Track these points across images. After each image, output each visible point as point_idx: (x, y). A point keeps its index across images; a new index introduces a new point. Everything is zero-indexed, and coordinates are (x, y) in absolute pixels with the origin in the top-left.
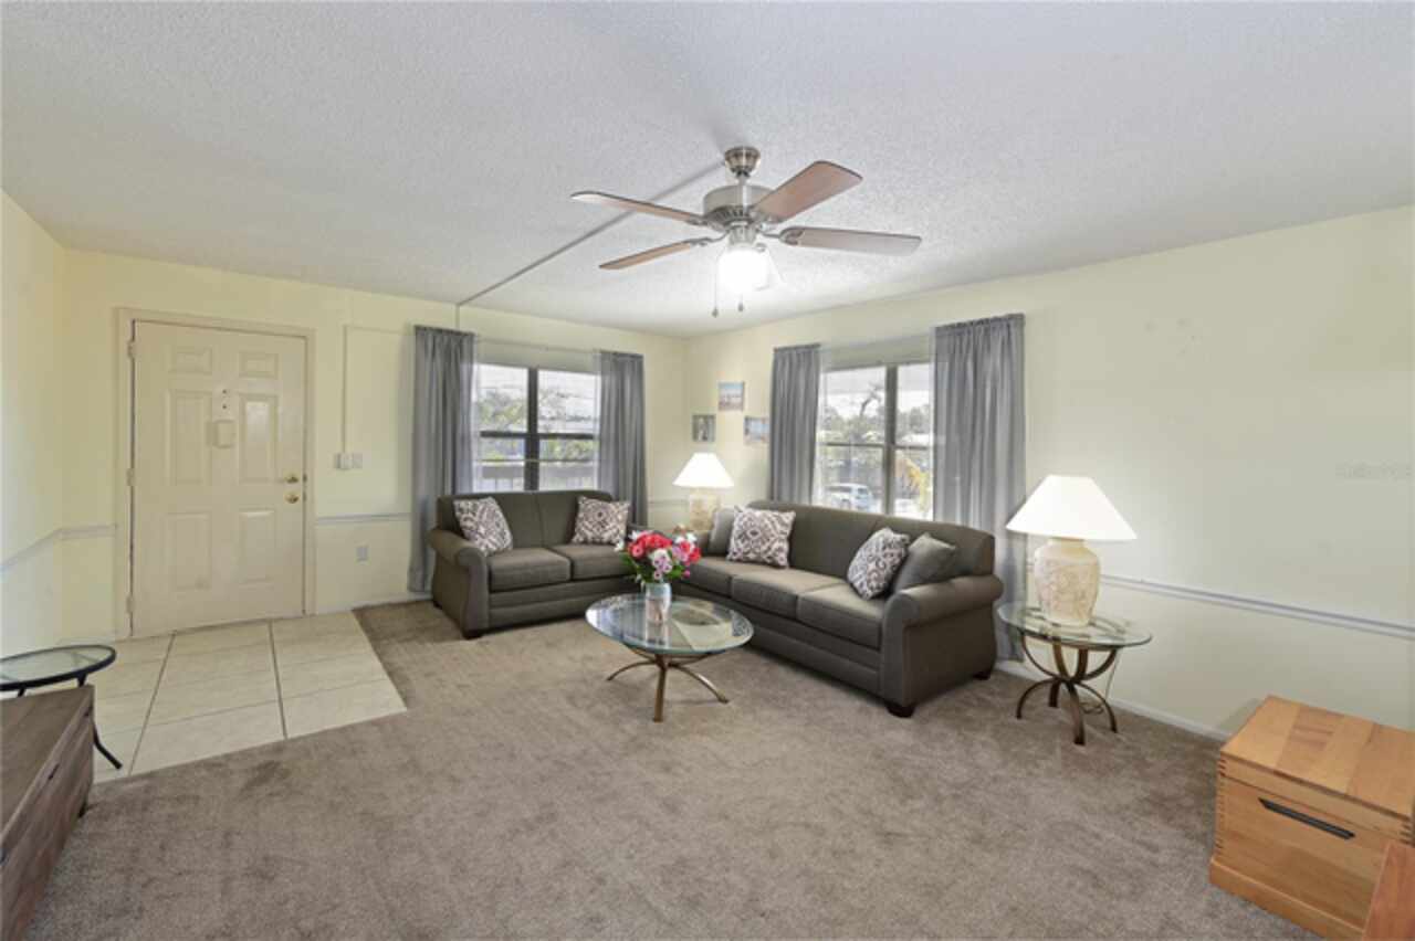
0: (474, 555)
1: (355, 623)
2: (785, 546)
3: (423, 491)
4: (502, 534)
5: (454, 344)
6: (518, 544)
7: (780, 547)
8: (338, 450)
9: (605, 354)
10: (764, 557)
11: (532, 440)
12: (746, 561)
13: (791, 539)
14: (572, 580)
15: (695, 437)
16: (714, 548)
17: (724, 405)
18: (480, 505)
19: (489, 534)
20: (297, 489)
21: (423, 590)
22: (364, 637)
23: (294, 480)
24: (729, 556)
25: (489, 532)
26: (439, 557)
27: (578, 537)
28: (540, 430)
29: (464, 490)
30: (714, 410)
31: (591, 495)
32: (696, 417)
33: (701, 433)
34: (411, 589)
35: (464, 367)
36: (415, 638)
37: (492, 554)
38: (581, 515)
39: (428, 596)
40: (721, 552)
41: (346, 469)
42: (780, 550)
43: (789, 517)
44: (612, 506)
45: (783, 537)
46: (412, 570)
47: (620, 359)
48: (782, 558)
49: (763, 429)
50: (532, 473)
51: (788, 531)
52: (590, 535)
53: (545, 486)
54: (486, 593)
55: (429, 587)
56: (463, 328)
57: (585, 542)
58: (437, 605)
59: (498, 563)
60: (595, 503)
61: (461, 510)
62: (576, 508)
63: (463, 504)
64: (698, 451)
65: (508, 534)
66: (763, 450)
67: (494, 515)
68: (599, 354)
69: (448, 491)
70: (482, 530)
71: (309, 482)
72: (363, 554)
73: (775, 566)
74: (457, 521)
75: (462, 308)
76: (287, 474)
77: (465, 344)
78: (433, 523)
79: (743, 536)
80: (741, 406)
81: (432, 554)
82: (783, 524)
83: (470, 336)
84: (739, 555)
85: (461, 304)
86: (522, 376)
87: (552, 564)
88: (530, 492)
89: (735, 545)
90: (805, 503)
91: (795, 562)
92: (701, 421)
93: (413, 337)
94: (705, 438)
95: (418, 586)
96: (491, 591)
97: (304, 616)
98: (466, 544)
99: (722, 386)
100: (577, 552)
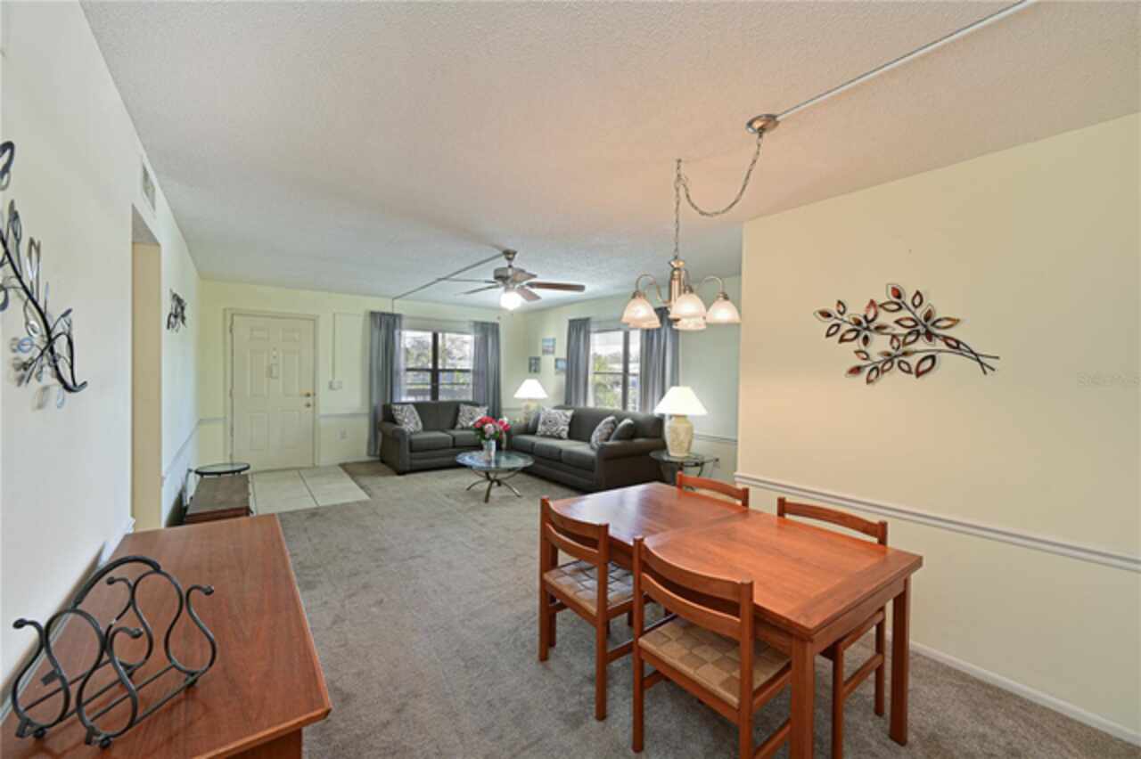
0: (403, 432)
1: (341, 470)
2: (567, 428)
3: (375, 401)
4: (417, 424)
5: (391, 321)
6: (425, 429)
7: (564, 429)
8: (330, 378)
9: (476, 323)
10: (555, 434)
11: (435, 373)
12: (545, 436)
13: (570, 425)
14: (454, 447)
15: (530, 371)
16: (531, 430)
17: (545, 352)
18: (405, 407)
19: (410, 423)
20: (310, 400)
21: (375, 455)
22: (345, 475)
23: (308, 395)
24: (538, 434)
25: (410, 422)
26: (384, 436)
27: (459, 426)
28: (440, 367)
29: (396, 400)
30: (540, 354)
31: (467, 403)
32: (531, 359)
33: (533, 368)
34: (369, 455)
35: (397, 332)
36: (372, 475)
37: (411, 433)
38: (461, 414)
39: (378, 458)
40: (533, 432)
41: (334, 389)
42: (563, 430)
43: (569, 413)
44: (478, 409)
45: (567, 423)
46: (369, 444)
47: (485, 326)
48: (564, 434)
49: (563, 365)
50: (435, 392)
51: (569, 420)
52: (464, 424)
53: (442, 398)
54: (408, 452)
55: (378, 452)
56: (396, 311)
57: (463, 428)
58: (383, 462)
59: (414, 437)
60: (468, 407)
61: (395, 410)
62: (457, 410)
63: (396, 407)
64: (531, 378)
65: (420, 424)
66: (563, 378)
67: (412, 413)
68: (472, 324)
69: (388, 401)
70: (406, 420)
71: (317, 397)
72: (343, 436)
73: (560, 438)
74: (393, 416)
75: (396, 301)
76: (305, 392)
77: (397, 320)
78: (380, 417)
79: (544, 423)
80: (553, 352)
81: (380, 435)
82: (566, 416)
83: (399, 316)
84: (542, 433)
85: (396, 298)
86: (428, 337)
87: (443, 438)
88: (434, 402)
89: (541, 428)
90: (581, 405)
91: (571, 436)
92: (533, 361)
93: (368, 318)
94: (535, 371)
95: (372, 453)
96: (411, 451)
97: (314, 467)
98: (397, 427)
99: (544, 340)
100: (456, 433)
